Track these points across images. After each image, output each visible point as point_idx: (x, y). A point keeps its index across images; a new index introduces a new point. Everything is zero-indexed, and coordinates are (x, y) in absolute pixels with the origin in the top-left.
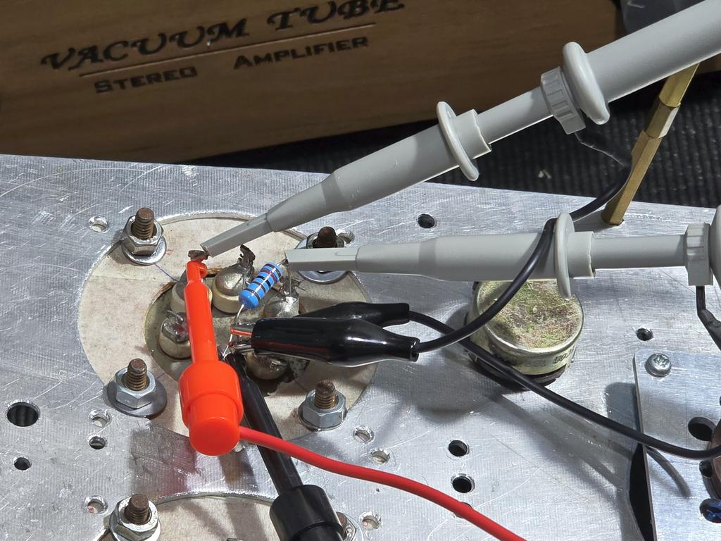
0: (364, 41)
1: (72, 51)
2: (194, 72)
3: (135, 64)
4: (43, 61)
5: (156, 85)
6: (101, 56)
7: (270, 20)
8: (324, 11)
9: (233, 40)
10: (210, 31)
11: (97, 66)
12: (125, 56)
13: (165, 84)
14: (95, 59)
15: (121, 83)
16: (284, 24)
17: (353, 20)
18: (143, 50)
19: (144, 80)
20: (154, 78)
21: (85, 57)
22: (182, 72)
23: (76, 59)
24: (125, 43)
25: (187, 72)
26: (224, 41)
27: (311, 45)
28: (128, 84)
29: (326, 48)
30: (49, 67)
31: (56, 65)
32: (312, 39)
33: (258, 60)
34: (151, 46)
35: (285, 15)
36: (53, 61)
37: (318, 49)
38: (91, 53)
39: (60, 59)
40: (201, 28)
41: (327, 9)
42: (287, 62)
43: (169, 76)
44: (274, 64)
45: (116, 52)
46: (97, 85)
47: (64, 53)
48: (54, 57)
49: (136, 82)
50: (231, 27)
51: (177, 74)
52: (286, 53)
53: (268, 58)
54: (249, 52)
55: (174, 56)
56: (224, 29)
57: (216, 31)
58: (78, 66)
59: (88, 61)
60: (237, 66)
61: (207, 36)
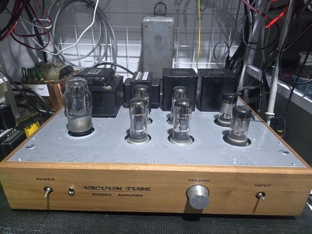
0: (142, 196)
1: (89, 186)
2: (111, 195)
3: (101, 191)
4: (84, 187)
5: (103, 196)
6: (95, 189)
7: (126, 188)
8: (136, 188)
9: (119, 190)
10: (115, 188)
11: (94, 190)
12: (99, 189)
13: (105, 196)
14: (93, 189)
15: (97, 194)
16: (128, 190)
17: (141, 191)
18: (102, 189)
19: (101, 195)
20: (103, 195)
21: (92, 188)
22: (109, 195)
23: (90, 188)
24: (99, 187)
25: (110, 195)
26: (117, 190)
27: (133, 194)
28: (98, 195)
29: (135, 195)
30: (85, 189)
31: (86, 189)
32: (133, 193)
33: (122, 195)
34: (104, 189)
35: (129, 188)
36: (86, 188)
37: (133, 195)
38: (93, 188)
39: (87, 188)
40: (114, 187)
41: (137, 188)
42: (128, 196)
43: (106, 195)
44: (125, 196)
45: (97, 188)
46: (93, 194)
47: (88, 187)
48: (86, 187)
49: (100, 195)
50: (119, 188)
51: (108, 195)
52: (128, 195)
53: (124, 195)
54: (121, 193)
55: (108, 191)
56: (118, 188)
57: (116, 188)
58: (90, 189)
59: (92, 189)
60: (118, 196)
61: (114, 189)
